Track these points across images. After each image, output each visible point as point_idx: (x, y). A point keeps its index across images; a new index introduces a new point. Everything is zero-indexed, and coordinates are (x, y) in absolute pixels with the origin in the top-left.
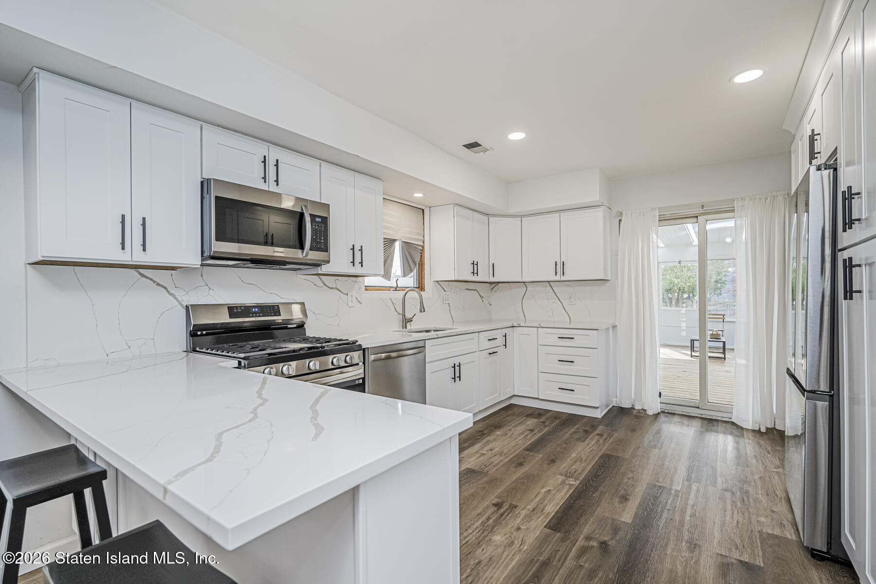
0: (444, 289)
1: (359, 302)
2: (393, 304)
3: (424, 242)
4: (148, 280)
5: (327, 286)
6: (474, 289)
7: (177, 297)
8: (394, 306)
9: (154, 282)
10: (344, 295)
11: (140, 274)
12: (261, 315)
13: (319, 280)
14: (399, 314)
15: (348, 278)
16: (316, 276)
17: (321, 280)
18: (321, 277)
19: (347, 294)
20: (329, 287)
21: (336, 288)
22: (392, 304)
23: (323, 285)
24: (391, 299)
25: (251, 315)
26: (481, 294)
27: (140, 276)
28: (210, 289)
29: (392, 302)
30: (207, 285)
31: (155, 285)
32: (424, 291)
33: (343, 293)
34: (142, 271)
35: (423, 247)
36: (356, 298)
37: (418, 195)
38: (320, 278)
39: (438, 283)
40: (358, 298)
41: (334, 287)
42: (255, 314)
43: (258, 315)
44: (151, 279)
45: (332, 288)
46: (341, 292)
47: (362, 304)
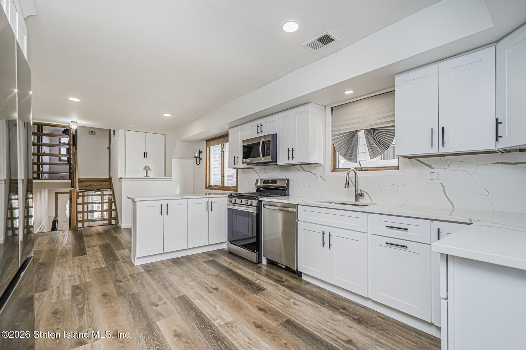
0: (429, 166)
5: (304, 170)
7: (260, 176)
13: (301, 167)
17: (302, 167)
18: (302, 166)
19: (315, 174)
20: (305, 171)
21: (309, 171)
23: (302, 170)
25: (268, 183)
28: (266, 174)
30: (266, 172)
32: (399, 169)
33: (313, 174)
34: (254, 169)
38: (301, 166)
39: (419, 161)
40: (322, 177)
41: (308, 170)
42: (270, 183)
44: (256, 171)
46: (311, 173)
47: (324, 180)
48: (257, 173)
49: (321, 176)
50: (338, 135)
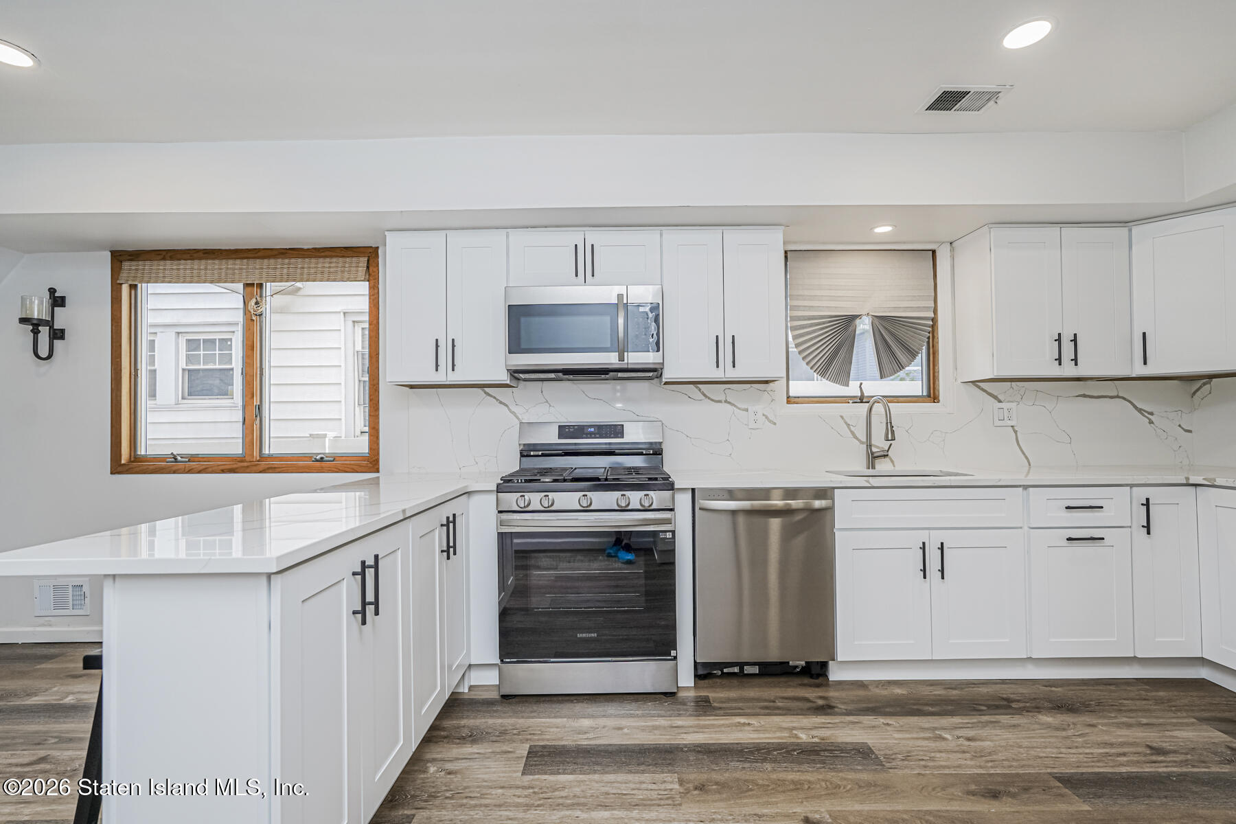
0: (995, 397)
1: (770, 421)
2: (848, 425)
3: (935, 311)
4: (492, 398)
5: (709, 398)
6: (1115, 394)
7: (518, 415)
8: (850, 429)
9: (497, 400)
10: (739, 411)
11: (485, 393)
12: (598, 436)
13: (697, 390)
14: (862, 442)
15: (749, 385)
16: (692, 385)
17: (700, 390)
18: (700, 386)
19: (747, 410)
20: (712, 400)
21: (726, 401)
22: (845, 426)
23: (703, 397)
24: (842, 417)
25: (584, 436)
26: (1139, 406)
27: (485, 395)
28: (550, 406)
29: (846, 423)
30: (547, 402)
31: (497, 403)
32: (938, 402)
33: (739, 409)
34: (487, 390)
35: (934, 320)
36: (764, 415)
37: (883, 229)
38: (697, 387)
39: (979, 387)
40: (770, 415)
41: (723, 399)
42: (590, 435)
43: (593, 436)
44: (495, 398)
45: (720, 401)
46: (735, 406)
47: (775, 424)
48: (501, 403)
49: (765, 413)
50: (805, 320)
